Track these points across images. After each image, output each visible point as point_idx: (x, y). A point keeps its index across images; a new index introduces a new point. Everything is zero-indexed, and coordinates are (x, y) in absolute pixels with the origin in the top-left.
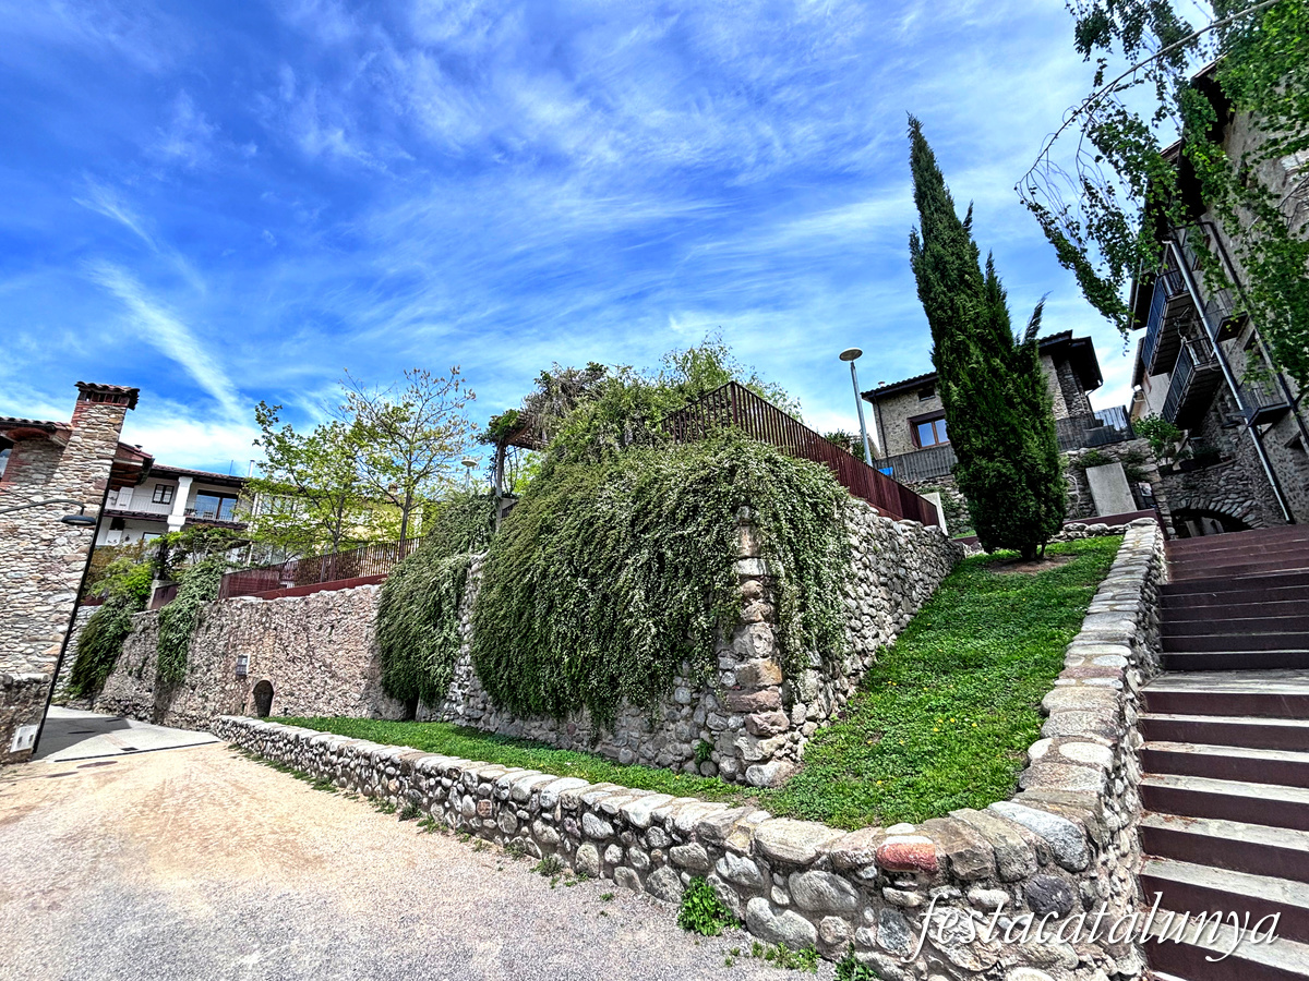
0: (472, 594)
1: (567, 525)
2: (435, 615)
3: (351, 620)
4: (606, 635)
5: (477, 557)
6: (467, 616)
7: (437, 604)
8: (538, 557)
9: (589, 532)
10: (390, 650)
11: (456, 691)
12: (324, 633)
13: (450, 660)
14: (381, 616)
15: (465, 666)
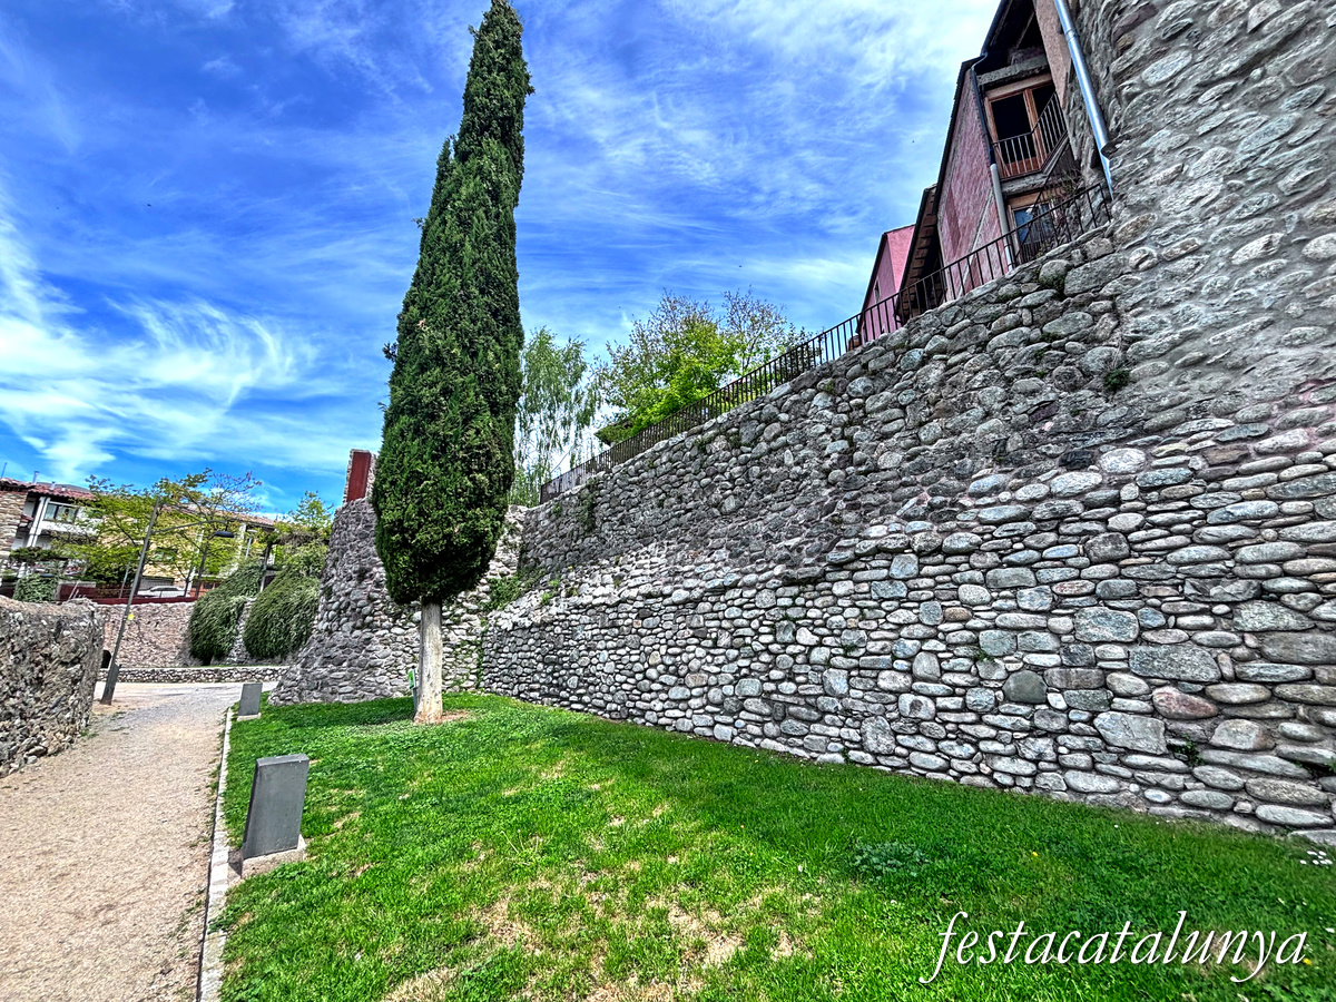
0: (246, 615)
1: (281, 602)
2: (226, 621)
3: (172, 620)
4: (285, 635)
5: (250, 600)
6: (243, 623)
7: (228, 618)
8: (270, 611)
9: (286, 607)
10: (198, 636)
11: (233, 652)
12: (152, 627)
13: (232, 641)
14: (193, 619)
15: (240, 640)
